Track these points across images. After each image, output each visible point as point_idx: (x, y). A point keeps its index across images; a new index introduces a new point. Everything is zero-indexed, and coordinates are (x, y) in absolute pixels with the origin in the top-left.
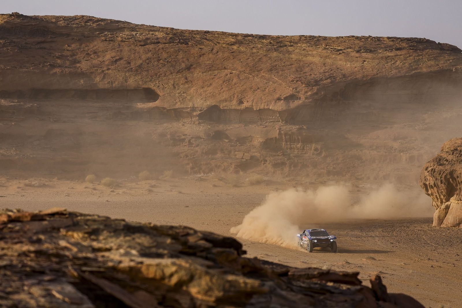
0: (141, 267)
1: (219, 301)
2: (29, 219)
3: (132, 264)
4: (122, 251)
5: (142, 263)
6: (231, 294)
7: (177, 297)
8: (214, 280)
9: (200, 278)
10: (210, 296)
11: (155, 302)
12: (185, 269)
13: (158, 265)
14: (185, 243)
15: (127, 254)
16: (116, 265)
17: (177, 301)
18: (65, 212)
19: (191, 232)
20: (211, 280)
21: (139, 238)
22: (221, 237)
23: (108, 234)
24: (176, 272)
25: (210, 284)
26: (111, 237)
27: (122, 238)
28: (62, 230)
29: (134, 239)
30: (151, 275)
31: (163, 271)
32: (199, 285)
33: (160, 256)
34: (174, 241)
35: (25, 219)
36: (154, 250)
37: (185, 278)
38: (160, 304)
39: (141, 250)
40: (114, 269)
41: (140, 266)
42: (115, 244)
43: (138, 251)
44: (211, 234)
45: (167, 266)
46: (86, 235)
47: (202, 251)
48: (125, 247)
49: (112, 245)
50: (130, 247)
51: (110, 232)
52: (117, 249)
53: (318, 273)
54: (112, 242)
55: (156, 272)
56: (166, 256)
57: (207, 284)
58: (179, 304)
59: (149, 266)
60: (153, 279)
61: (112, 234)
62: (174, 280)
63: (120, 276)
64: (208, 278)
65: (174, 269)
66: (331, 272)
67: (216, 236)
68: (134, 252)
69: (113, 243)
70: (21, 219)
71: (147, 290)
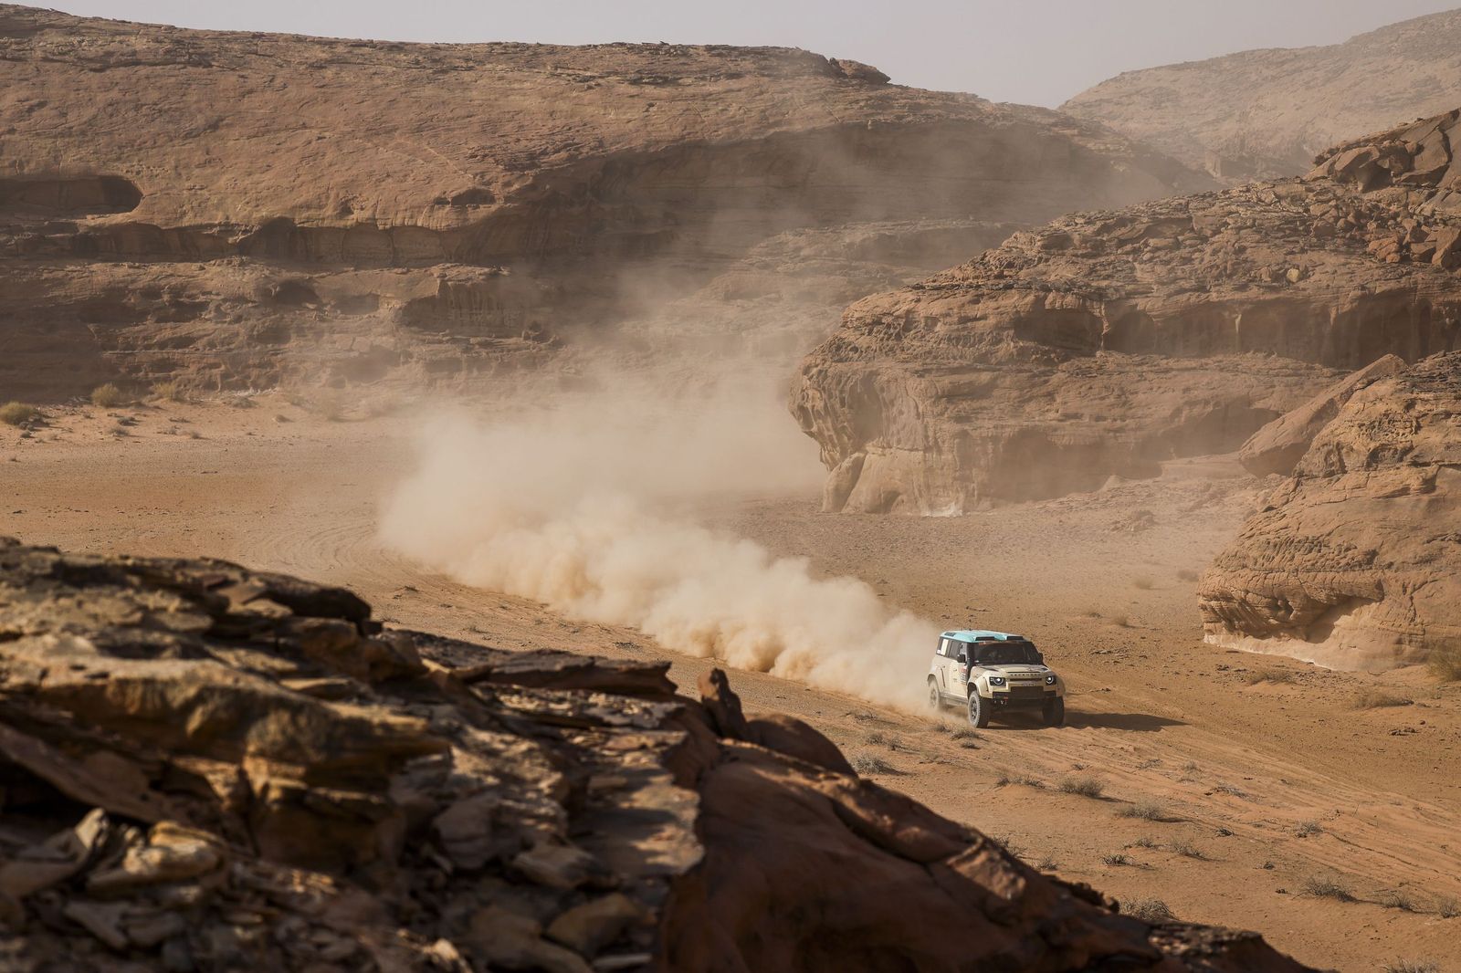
0: (103, 687)
1: (315, 775)
3: (78, 678)
4: (49, 639)
5: (104, 675)
6: (348, 756)
7: (202, 766)
8: (302, 721)
9: (264, 714)
10: (291, 762)
11: (143, 782)
12: (224, 691)
13: (149, 682)
14: (218, 609)
15: (62, 648)
16: (35, 681)
17: (201, 779)
19: (235, 575)
20: (294, 721)
21: (95, 602)
22: (313, 588)
23: (13, 591)
24: (200, 699)
25: (290, 730)
26: (19, 600)
27: (48, 603)
29: (80, 604)
30: (132, 710)
31: (163, 696)
32: (261, 736)
33: (151, 652)
34: (188, 605)
36: (136, 635)
37: (223, 715)
38: (155, 785)
39: (102, 635)
40: (30, 691)
41: (99, 682)
42: (31, 620)
43: (93, 639)
44: (288, 579)
45: (173, 683)
47: (264, 630)
48: (57, 629)
49: (23, 621)
50: (70, 628)
51: (18, 587)
52: (38, 634)
53: (566, 669)
54: (22, 613)
55: (143, 699)
56: (168, 653)
57: (283, 732)
58: (208, 785)
59: (123, 683)
60: (137, 719)
61: (23, 590)
62: (195, 722)
63: (45, 712)
64: (285, 717)
65: (192, 692)
66: (598, 663)
67: (300, 586)
68: (82, 642)
69: (23, 615)
71: (119, 750)
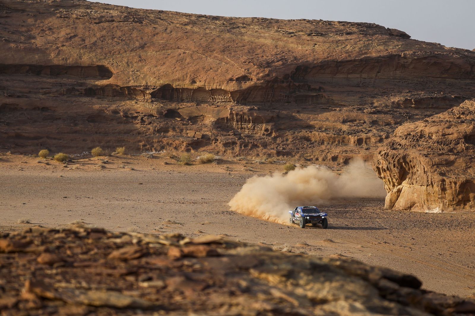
2: (204, 254)
4: (343, 303)
14: (375, 285)
18: (222, 241)
19: (368, 268)
22: (400, 275)
28: (252, 271)
35: (200, 255)
43: (362, 304)
44: (389, 270)
46: (284, 279)
47: (392, 294)
48: (342, 298)
49: (324, 294)
51: (308, 275)
52: (335, 300)
54: (320, 289)
61: (311, 277)
67: (394, 273)
70: (195, 254)
